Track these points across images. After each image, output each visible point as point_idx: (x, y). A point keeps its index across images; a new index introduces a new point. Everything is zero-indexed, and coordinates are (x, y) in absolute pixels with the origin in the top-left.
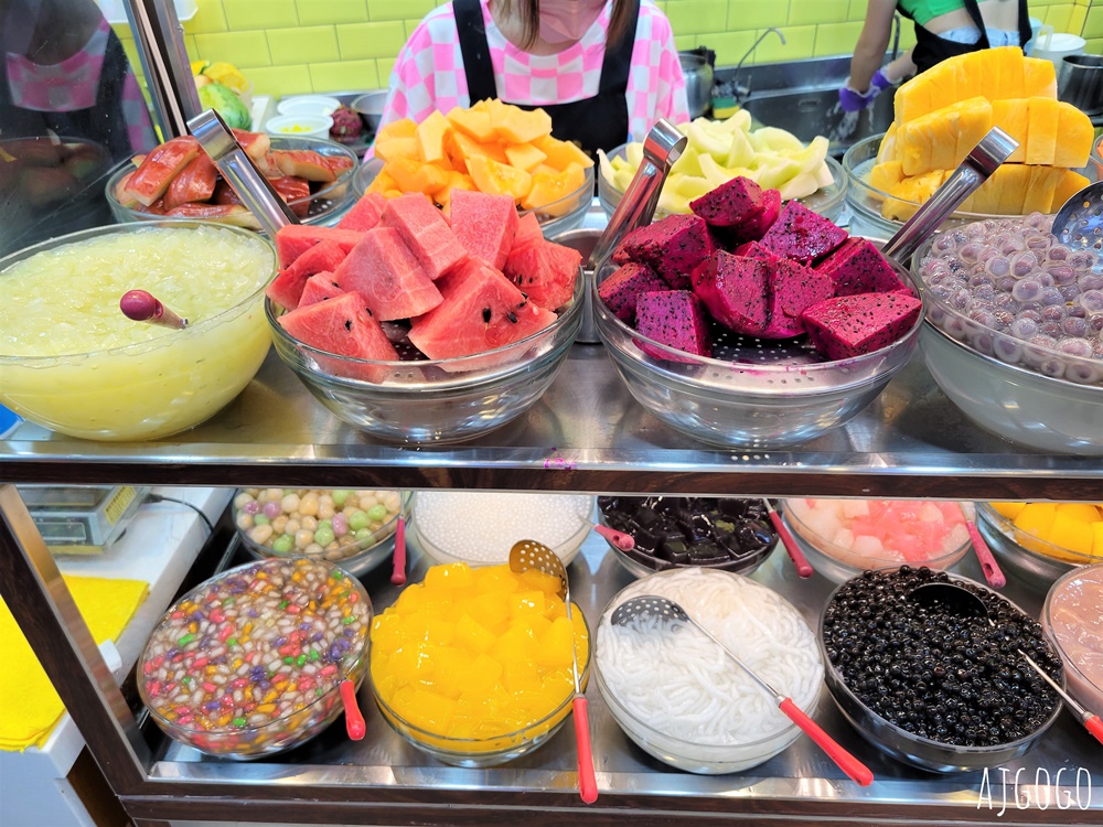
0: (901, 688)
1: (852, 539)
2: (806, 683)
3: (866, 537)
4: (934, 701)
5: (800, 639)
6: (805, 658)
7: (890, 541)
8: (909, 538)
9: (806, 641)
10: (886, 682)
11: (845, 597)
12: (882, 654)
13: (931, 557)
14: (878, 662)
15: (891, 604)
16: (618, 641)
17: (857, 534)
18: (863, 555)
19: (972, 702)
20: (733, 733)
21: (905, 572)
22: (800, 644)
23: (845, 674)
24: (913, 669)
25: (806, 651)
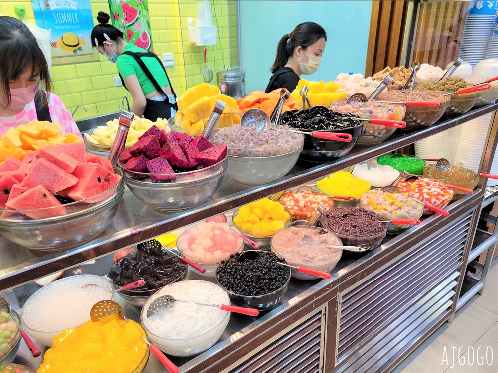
0: (251, 285)
1: (211, 254)
2: (224, 299)
3: (216, 251)
4: (261, 283)
5: (214, 289)
6: (219, 293)
7: (223, 250)
8: (228, 246)
9: (217, 288)
10: (246, 286)
11: (220, 271)
12: (240, 279)
13: (236, 250)
14: (241, 282)
15: (235, 265)
16: (154, 322)
17: (212, 253)
18: (218, 257)
19: (271, 279)
20: (211, 325)
21: (232, 256)
22: (215, 290)
23: (233, 291)
24: (251, 278)
25: (218, 291)
